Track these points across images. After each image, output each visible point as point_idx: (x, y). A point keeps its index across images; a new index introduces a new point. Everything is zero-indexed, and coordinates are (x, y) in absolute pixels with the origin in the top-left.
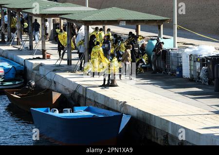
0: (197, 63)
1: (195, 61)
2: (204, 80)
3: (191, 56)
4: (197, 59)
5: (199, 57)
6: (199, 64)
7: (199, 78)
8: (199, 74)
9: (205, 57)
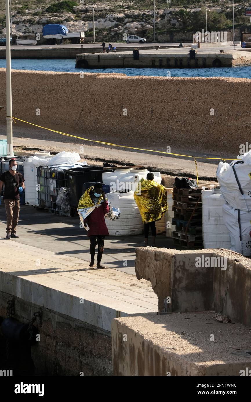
0: (51, 181)
1: (46, 178)
2: (64, 209)
3: (40, 168)
4: (51, 174)
5: (54, 171)
6: (55, 182)
7: (55, 206)
8: (55, 198)
9: (64, 170)
